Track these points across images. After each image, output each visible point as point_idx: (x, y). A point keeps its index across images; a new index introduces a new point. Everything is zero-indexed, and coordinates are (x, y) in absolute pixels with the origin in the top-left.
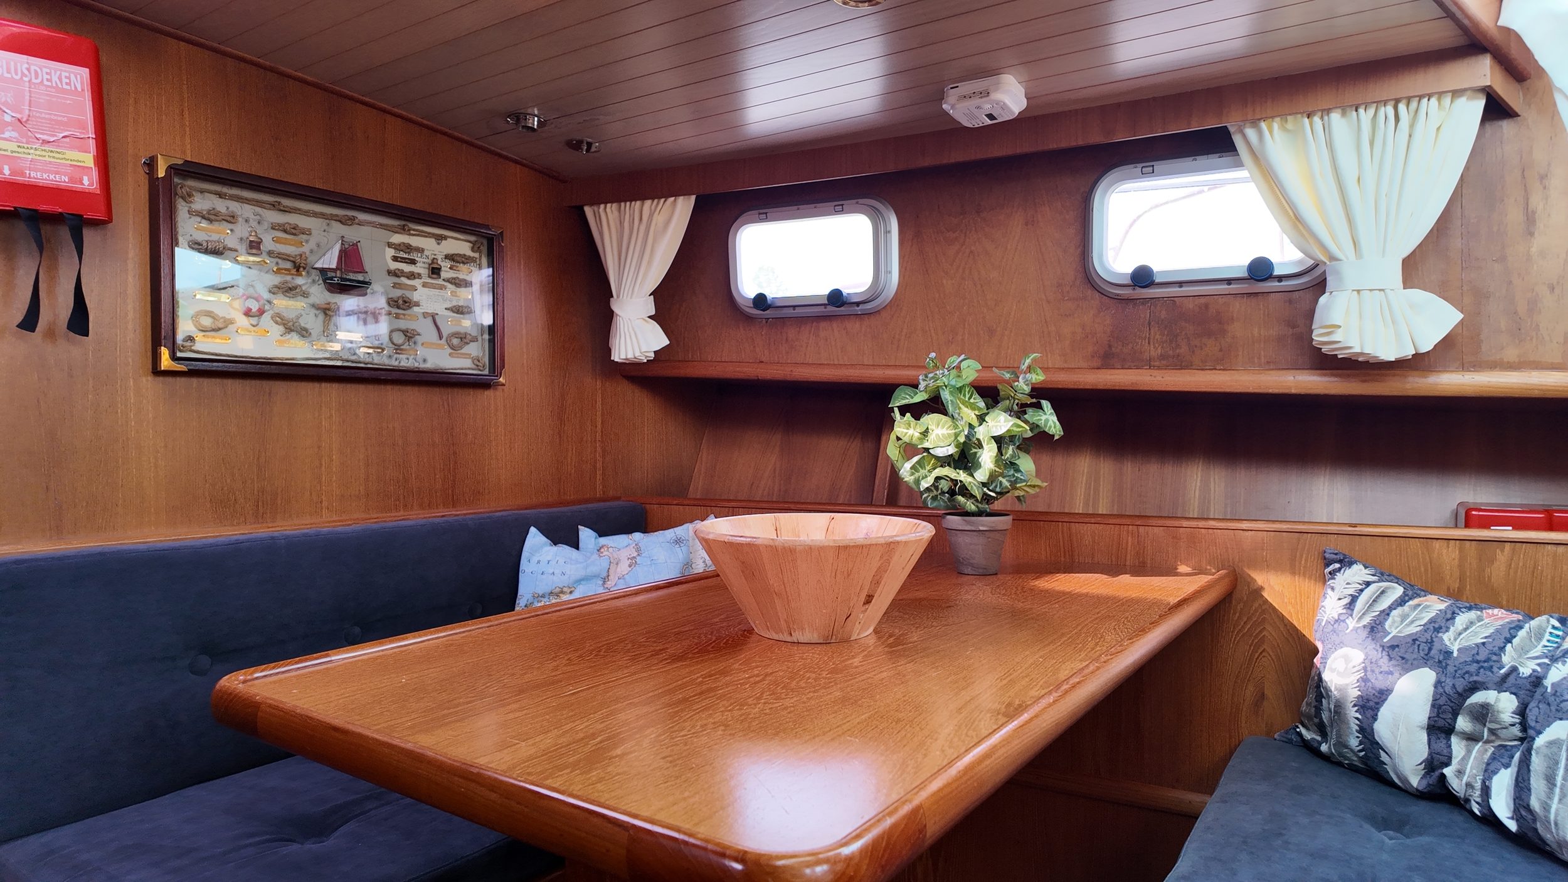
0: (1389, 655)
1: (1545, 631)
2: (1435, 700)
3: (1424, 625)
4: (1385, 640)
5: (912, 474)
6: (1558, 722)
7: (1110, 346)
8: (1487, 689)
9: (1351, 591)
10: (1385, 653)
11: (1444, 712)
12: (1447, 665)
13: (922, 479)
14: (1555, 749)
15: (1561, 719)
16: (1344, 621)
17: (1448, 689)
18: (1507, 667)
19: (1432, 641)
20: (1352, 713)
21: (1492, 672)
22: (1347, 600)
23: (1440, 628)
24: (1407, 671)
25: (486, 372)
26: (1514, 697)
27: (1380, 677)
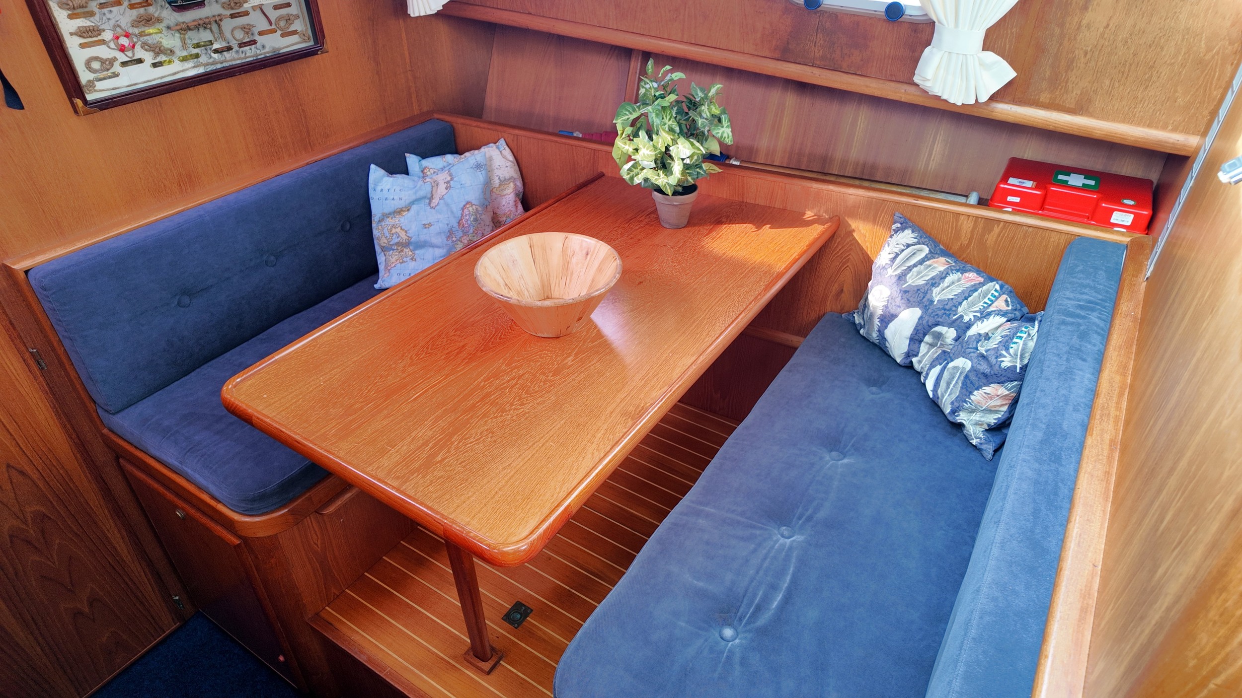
0: (902, 296)
1: (990, 292)
2: (916, 326)
3: (927, 281)
4: (903, 287)
5: (628, 174)
6: (962, 358)
7: (788, 43)
8: (943, 326)
9: (897, 250)
10: (900, 295)
11: (919, 333)
12: (929, 308)
13: (636, 176)
14: (955, 371)
15: (963, 357)
16: (886, 269)
17: (924, 322)
18: (959, 315)
19: (927, 293)
20: (877, 322)
21: (949, 317)
22: (892, 256)
23: (935, 283)
24: (909, 307)
25: (312, 43)
26: (955, 331)
27: (894, 308)
